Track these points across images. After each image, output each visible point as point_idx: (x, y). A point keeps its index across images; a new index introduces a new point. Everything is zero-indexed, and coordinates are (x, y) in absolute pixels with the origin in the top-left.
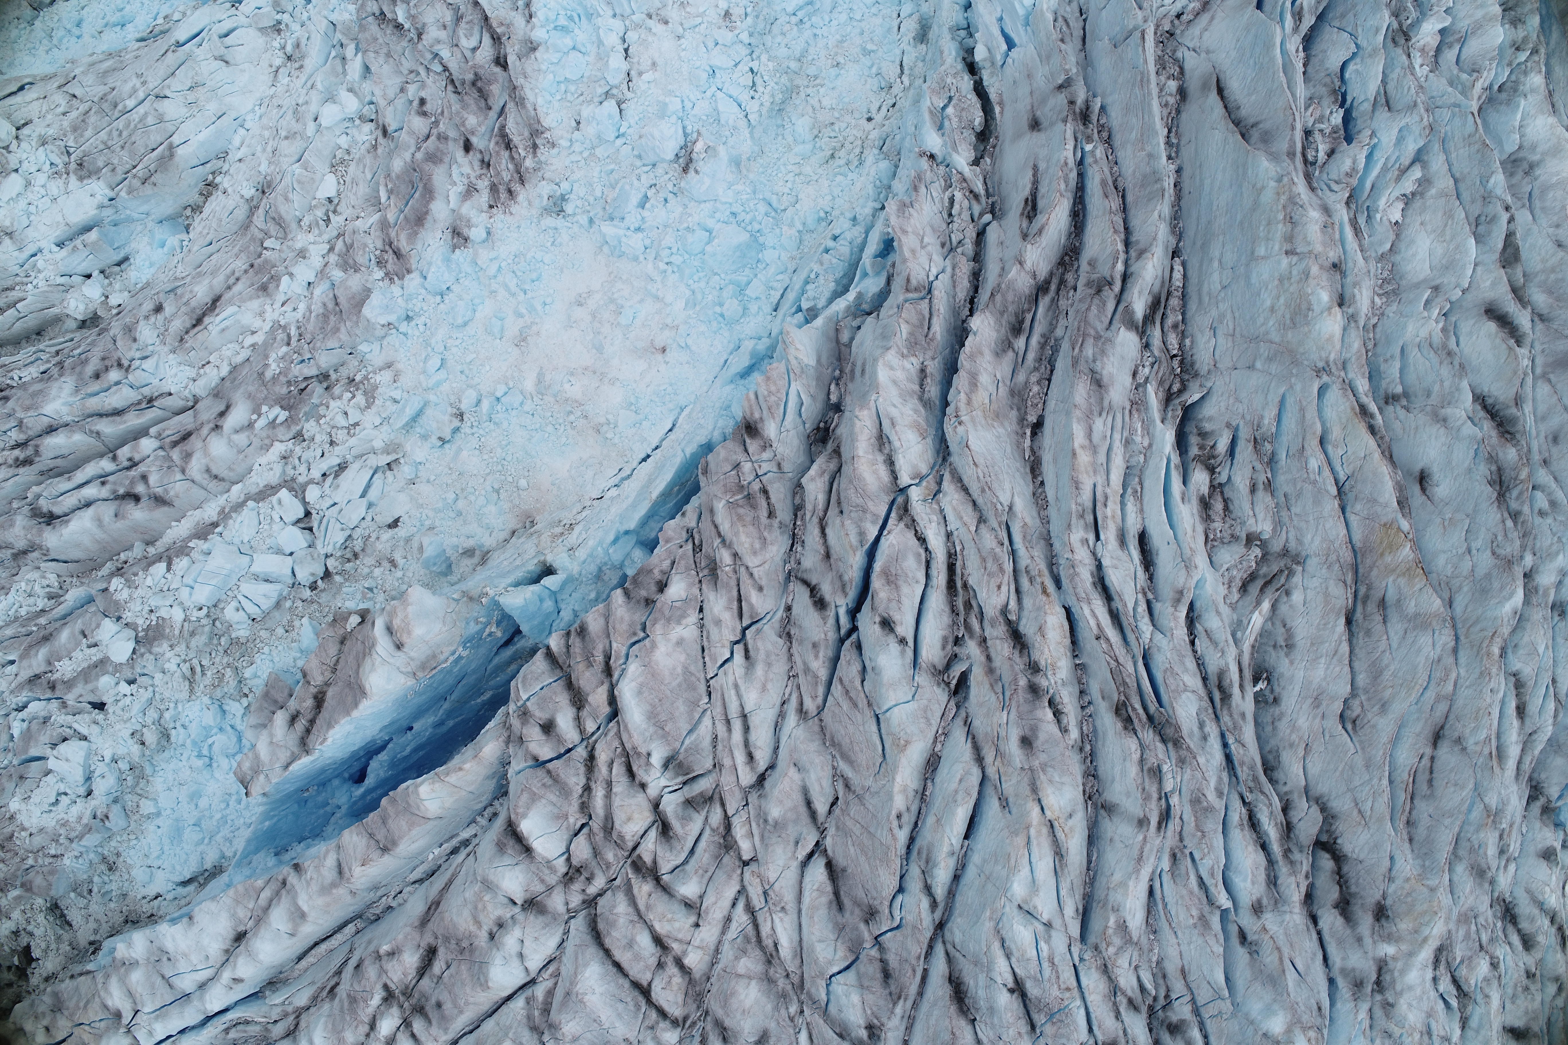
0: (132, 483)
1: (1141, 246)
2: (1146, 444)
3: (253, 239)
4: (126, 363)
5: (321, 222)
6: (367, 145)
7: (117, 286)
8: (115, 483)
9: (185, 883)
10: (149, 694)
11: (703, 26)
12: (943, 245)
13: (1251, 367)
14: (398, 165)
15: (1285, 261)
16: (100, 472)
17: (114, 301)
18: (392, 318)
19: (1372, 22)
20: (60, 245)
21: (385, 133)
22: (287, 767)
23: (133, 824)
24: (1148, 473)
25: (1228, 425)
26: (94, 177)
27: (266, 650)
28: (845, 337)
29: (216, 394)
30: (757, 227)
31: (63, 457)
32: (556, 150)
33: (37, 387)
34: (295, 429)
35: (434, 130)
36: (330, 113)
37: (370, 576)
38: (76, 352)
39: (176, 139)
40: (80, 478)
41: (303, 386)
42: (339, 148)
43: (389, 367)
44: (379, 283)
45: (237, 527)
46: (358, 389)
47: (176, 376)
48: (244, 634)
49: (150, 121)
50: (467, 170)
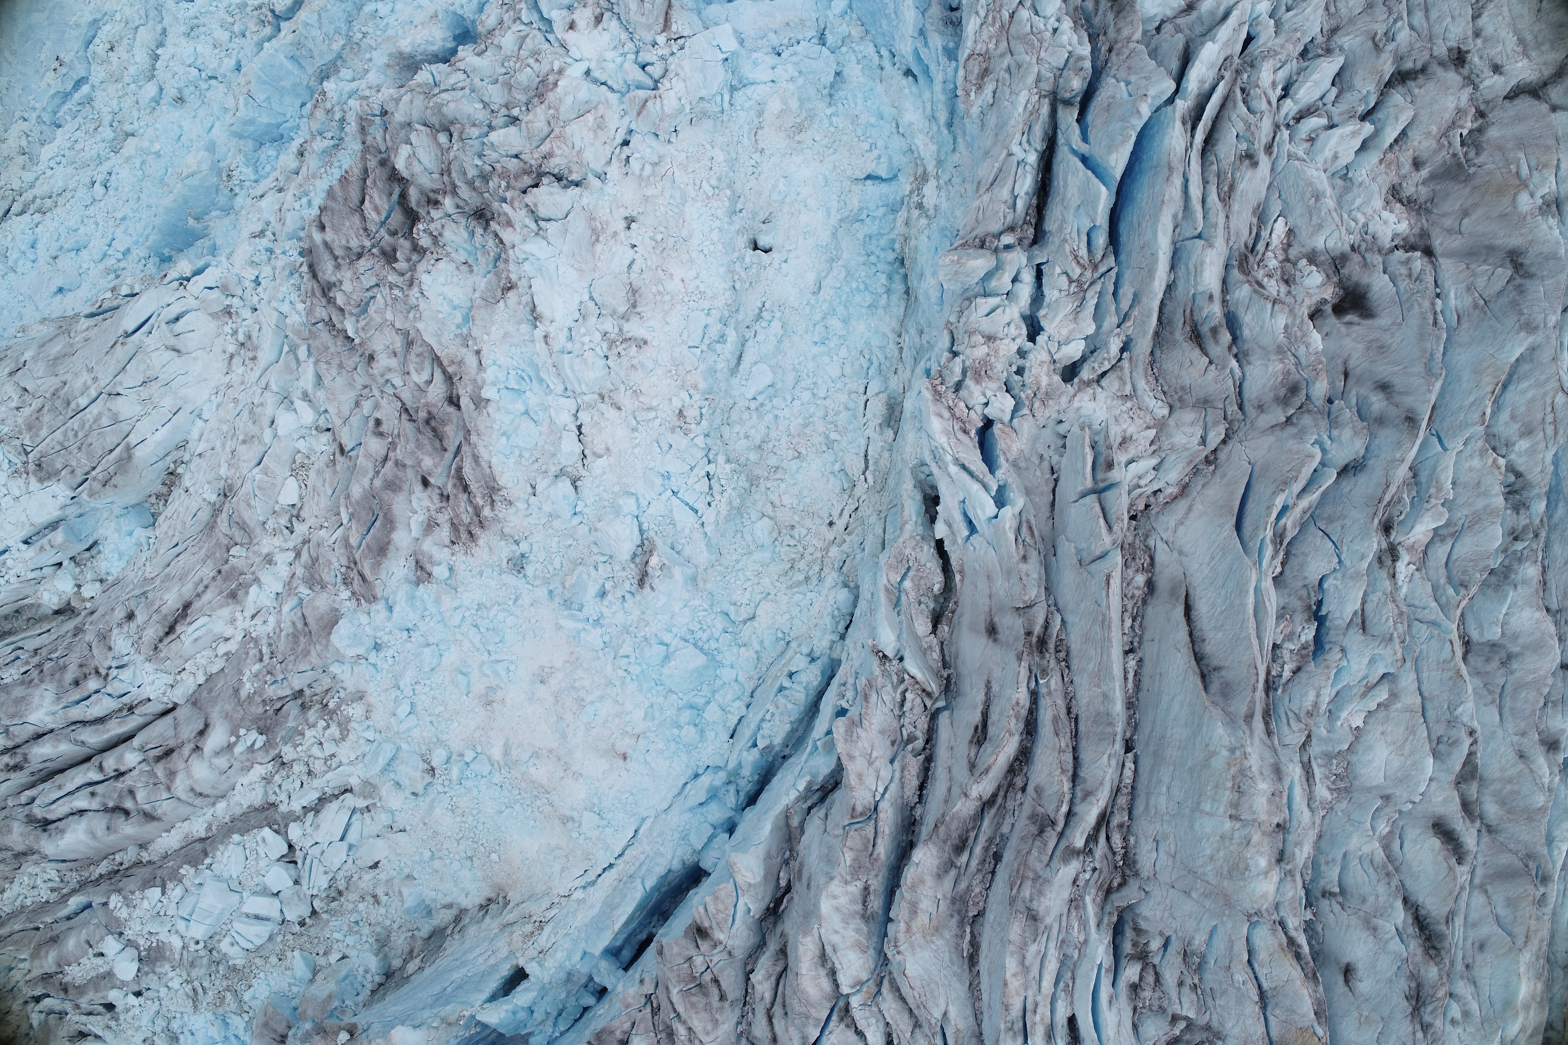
0: (121, 796)
1: (1088, 786)
2: (1082, 939)
3: (218, 544)
4: (103, 672)
5: (286, 531)
6: (325, 458)
7: (89, 576)
8: (104, 796)
10: (156, 1006)
11: (658, 421)
12: (893, 743)
13: (1187, 893)
14: (356, 491)
15: (1228, 825)
16: (88, 781)
17: (87, 592)
18: (361, 651)
19: (1356, 547)
20: (26, 542)
21: (342, 449)
24: (1080, 973)
25: (1161, 934)
26: (55, 479)
27: (262, 975)
28: (795, 822)
29: (194, 702)
30: (714, 645)
31: (50, 760)
32: (512, 510)
33: (20, 691)
34: (273, 753)
35: (391, 454)
36: (286, 422)
37: (355, 910)
38: (54, 656)
39: (133, 439)
40: (70, 787)
41: (278, 706)
42: (298, 453)
43: (361, 699)
44: (348, 604)
45: (225, 862)
46: (331, 719)
47: (154, 683)
48: (239, 962)
49: (105, 422)
50: (427, 503)
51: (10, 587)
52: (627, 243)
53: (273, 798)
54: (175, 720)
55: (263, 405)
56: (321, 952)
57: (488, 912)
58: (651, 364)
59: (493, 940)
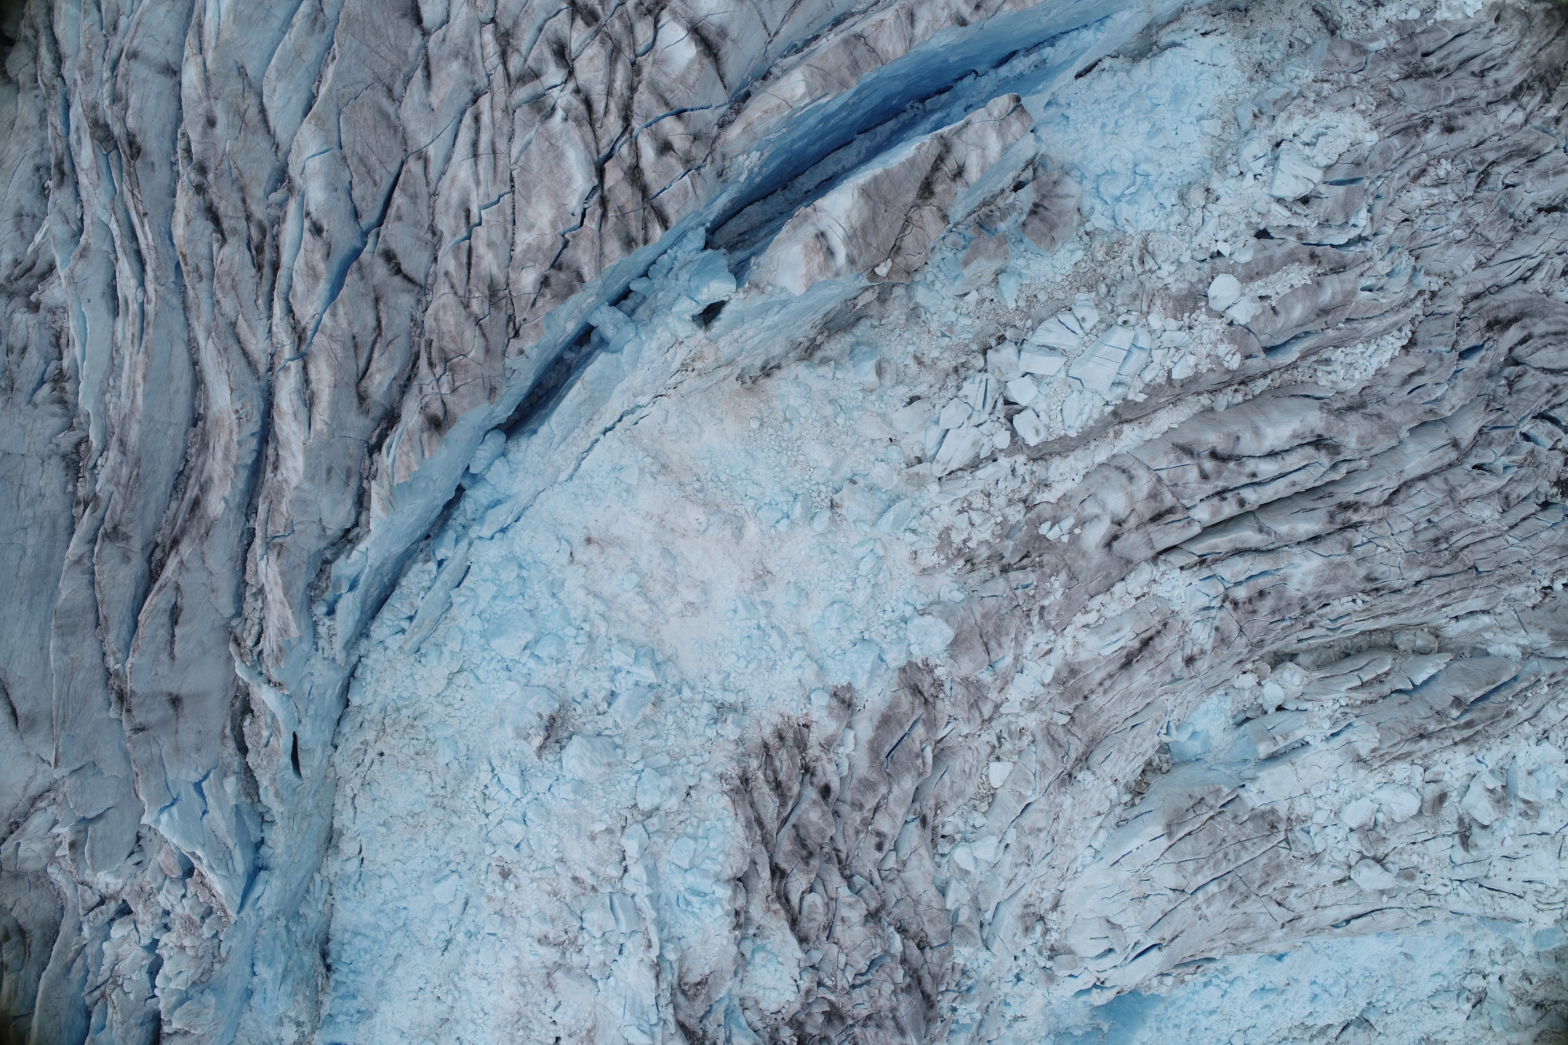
0: (1219, 474)
2: (107, 397)
3: (1084, 727)
4: (1227, 605)
5: (1007, 737)
6: (948, 810)
7: (1247, 695)
8: (1240, 474)
9: (1174, 45)
10: (1197, 240)
13: (7, 454)
14: (908, 784)
16: (1259, 489)
17: (1251, 679)
18: (921, 622)
20: (1305, 744)
21: (924, 821)
22: (968, 123)
23: (1230, 109)
25: (36, 406)
26: (1257, 811)
27: (1059, 279)
29: (1128, 564)
30: (487, 655)
31: (1305, 510)
32: (719, 770)
33: (1331, 589)
34: (1032, 515)
35: (869, 815)
36: (987, 848)
37: (944, 349)
38: (1289, 622)
39: (1164, 843)
40: (1281, 484)
41: (1025, 562)
42: (984, 813)
43: (924, 570)
44: (938, 662)
45: (1087, 410)
46: (960, 550)
47: (1174, 588)
48: (1082, 296)
49: (1191, 866)
50: (831, 768)
51: (1334, 696)
52: (560, 1027)
53: (1035, 468)
54: (1153, 547)
55: (1016, 865)
56: (987, 303)
57: (763, 368)
58: (535, 922)
59: (742, 350)
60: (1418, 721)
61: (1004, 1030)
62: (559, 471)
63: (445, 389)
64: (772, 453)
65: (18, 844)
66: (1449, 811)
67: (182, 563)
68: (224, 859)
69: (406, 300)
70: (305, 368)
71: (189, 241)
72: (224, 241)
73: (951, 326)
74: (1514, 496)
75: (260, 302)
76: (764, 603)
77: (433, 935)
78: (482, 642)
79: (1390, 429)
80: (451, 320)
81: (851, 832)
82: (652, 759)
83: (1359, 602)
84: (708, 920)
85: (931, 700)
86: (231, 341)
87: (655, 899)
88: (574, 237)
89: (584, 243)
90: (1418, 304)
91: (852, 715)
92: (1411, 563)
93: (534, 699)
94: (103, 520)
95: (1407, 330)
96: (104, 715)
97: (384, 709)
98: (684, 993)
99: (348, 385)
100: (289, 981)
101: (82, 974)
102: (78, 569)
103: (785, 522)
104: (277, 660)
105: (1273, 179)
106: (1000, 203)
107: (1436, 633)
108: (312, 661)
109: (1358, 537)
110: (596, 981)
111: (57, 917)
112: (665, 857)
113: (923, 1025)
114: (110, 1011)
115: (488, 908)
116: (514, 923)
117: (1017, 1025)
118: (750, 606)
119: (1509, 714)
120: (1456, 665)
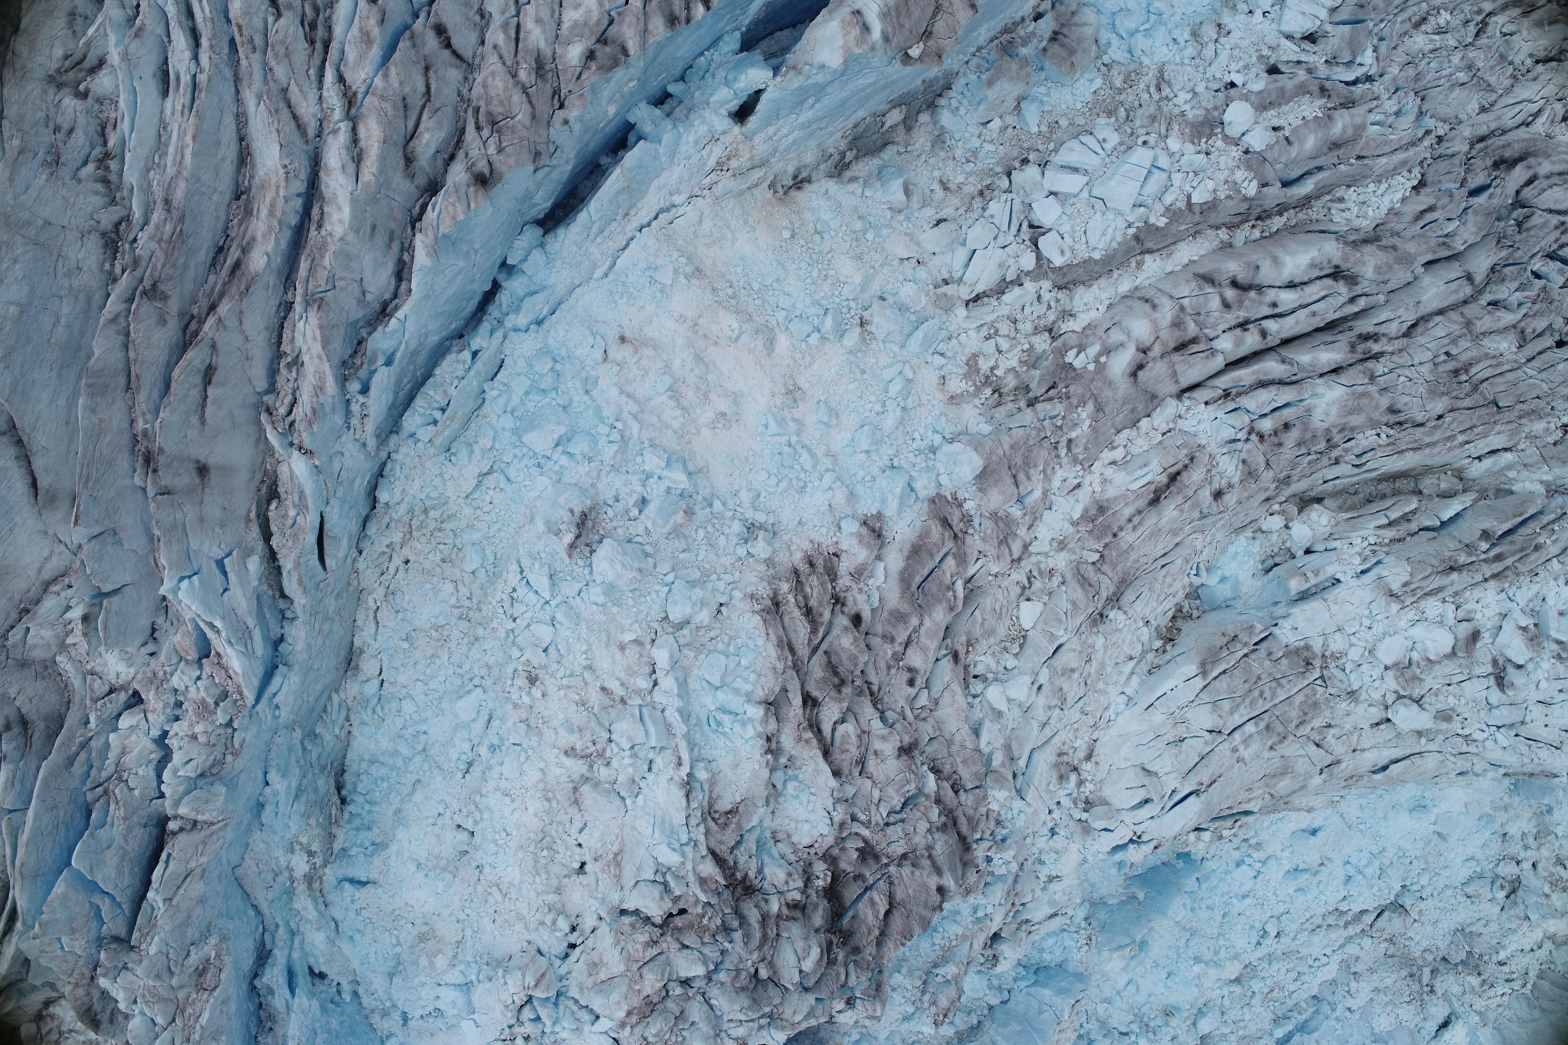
0: (1241, 302)
2: (152, 173)
3: (1114, 565)
4: (1253, 437)
5: (1038, 577)
6: (979, 649)
7: (1274, 538)
8: (1261, 303)
10: (1210, 71)
13: (48, 223)
14: (939, 616)
16: (1280, 321)
17: (1277, 521)
18: (949, 450)
20: (1336, 582)
21: (956, 658)
25: (80, 181)
26: (1292, 648)
27: (1079, 106)
29: (1153, 400)
30: (518, 451)
31: (1326, 344)
32: (750, 589)
33: (1356, 420)
34: (1058, 343)
35: (900, 649)
36: (1020, 689)
37: (968, 174)
38: (1314, 457)
39: (1199, 683)
40: (1302, 314)
41: (1052, 393)
42: (1016, 655)
43: (952, 397)
44: (967, 496)
45: (1110, 231)
46: (987, 378)
47: (1199, 422)
48: (1102, 120)
49: (1227, 705)
50: (861, 598)
51: (1362, 534)
52: (585, 849)
53: (1060, 296)
54: (1177, 382)
55: (1050, 708)
56: (1010, 130)
57: (795, 177)
58: (562, 732)
59: (776, 151)
60: (1447, 554)
61: (1038, 893)
62: (594, 267)
63: (492, 150)
64: (803, 264)
65: (28, 629)
66: (1484, 650)
67: (220, 320)
68: (243, 636)
69: (454, 75)
70: (354, 130)
71: (246, 14)
72: (279, 15)
73: (975, 152)
74: (1529, 330)
75: (312, 72)
76: (794, 420)
77: (454, 756)
78: (514, 439)
79: (1406, 260)
80: (500, 85)
81: (882, 664)
82: (683, 572)
83: (1383, 436)
84: (739, 742)
85: (960, 535)
86: (282, 105)
87: (685, 715)
88: (619, 14)
89: (629, 19)
90: (1426, 143)
91: (881, 548)
92: (1434, 392)
93: (566, 495)
94: (141, 280)
95: (1417, 172)
96: (128, 482)
97: (411, 511)
98: (713, 819)
99: (396, 144)
100: (303, 799)
101: (85, 768)
102: (113, 328)
103: (816, 335)
104: (310, 423)
105: (1281, 16)
106: (1021, 32)
107: (1459, 475)
108: (344, 438)
109: (1379, 368)
110: (623, 799)
111: (63, 710)
112: (696, 672)
113: (959, 867)
114: (112, 807)
115: (513, 716)
116: (540, 734)
117: (1052, 886)
118: (781, 422)
119: (1537, 548)
120: (1483, 502)
